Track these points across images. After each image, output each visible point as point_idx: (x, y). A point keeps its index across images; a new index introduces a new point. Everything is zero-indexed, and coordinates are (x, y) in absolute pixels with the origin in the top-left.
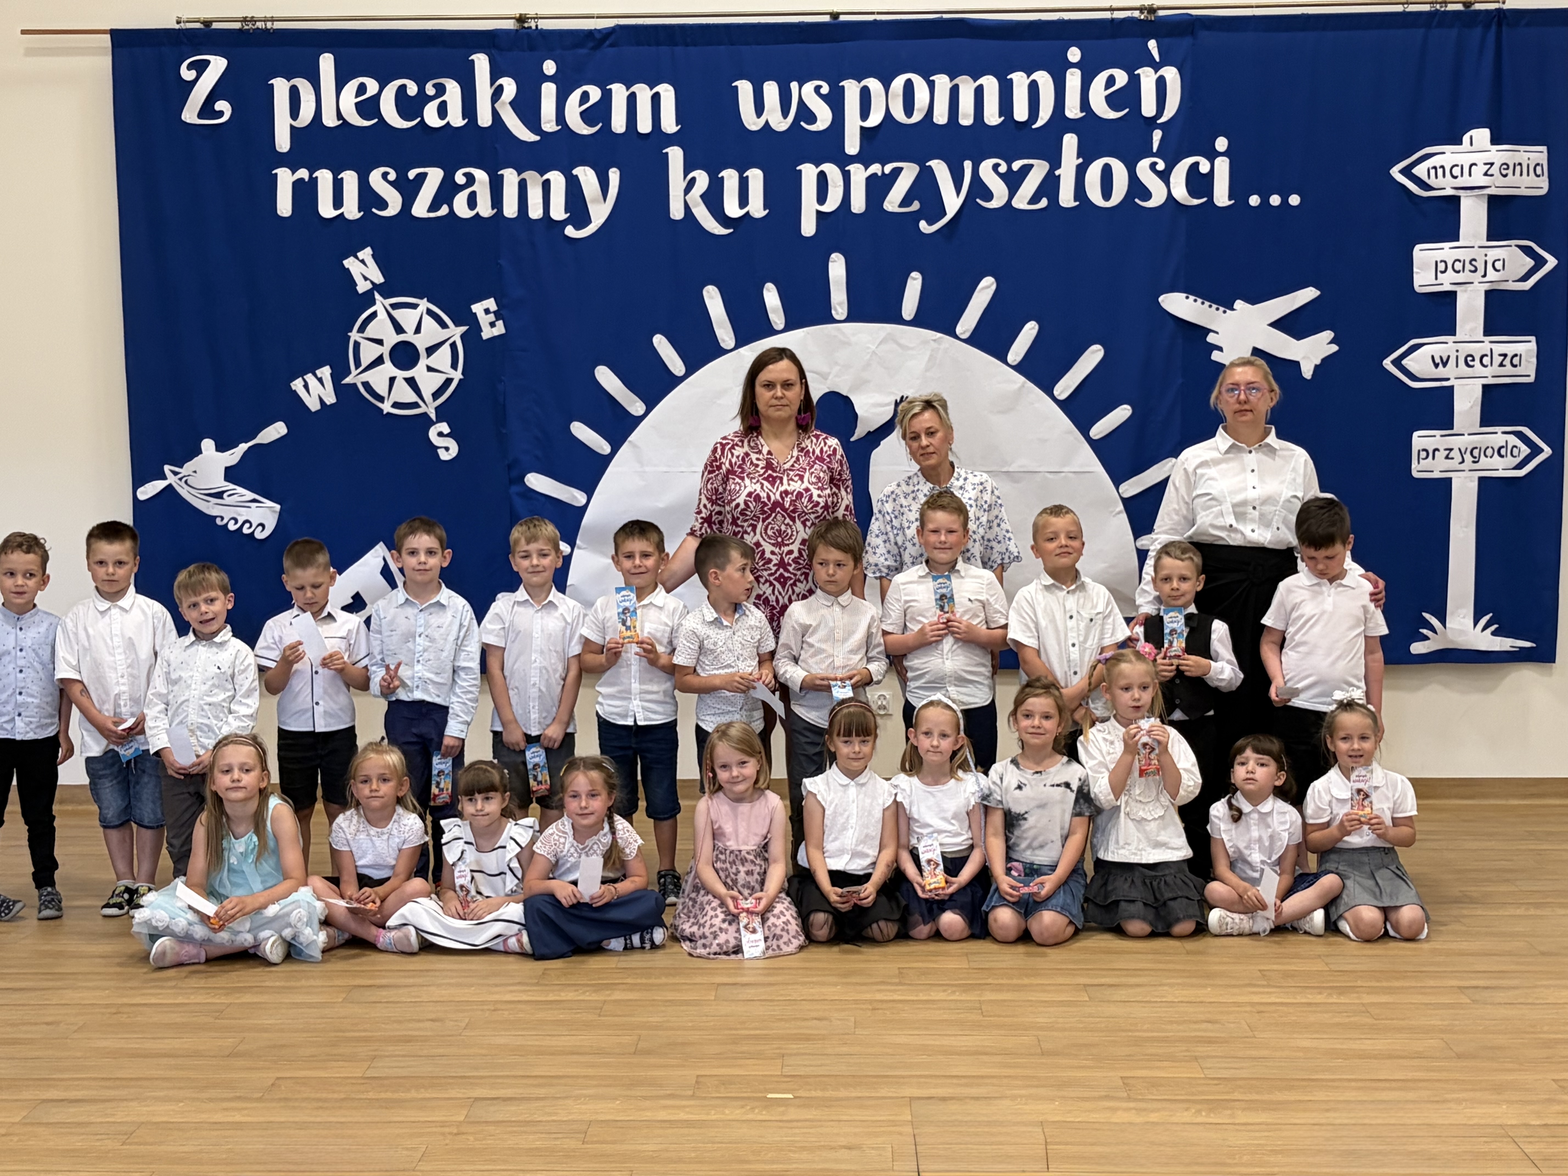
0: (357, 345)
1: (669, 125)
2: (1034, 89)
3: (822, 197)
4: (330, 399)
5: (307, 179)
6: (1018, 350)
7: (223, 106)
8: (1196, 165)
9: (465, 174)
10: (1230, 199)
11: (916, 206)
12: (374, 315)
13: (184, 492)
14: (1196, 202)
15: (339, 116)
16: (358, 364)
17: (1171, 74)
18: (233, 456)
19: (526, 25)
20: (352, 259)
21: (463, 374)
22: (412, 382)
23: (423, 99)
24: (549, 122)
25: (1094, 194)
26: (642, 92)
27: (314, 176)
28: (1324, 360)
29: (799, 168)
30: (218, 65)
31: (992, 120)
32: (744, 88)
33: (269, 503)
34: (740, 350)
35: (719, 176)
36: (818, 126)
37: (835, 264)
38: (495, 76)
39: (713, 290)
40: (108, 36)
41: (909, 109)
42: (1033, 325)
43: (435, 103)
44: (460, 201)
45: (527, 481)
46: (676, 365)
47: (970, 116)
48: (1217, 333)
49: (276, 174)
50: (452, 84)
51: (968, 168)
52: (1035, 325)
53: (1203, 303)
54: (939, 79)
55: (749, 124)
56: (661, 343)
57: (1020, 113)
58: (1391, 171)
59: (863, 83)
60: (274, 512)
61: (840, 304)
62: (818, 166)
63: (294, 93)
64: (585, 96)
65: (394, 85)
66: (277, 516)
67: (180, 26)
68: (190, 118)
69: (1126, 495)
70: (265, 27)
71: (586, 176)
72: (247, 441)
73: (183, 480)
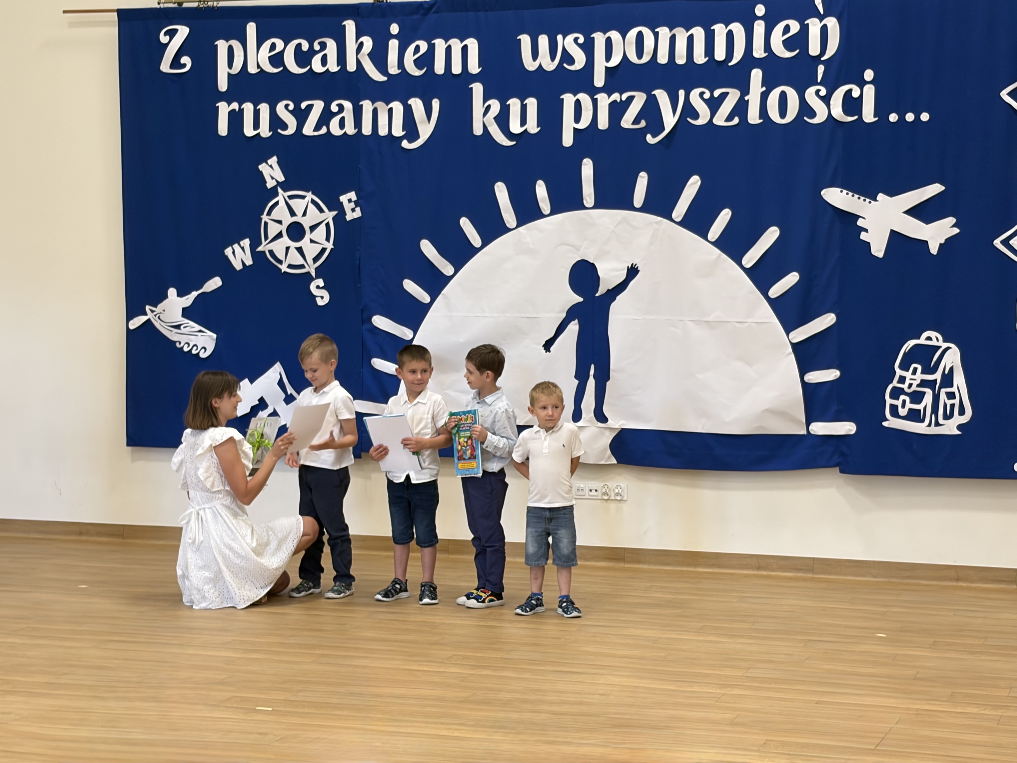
0: (266, 224)
1: (474, 68)
2: (730, 36)
3: (577, 119)
4: (249, 262)
5: (237, 110)
6: (716, 231)
7: (186, 60)
8: (850, 91)
9: (338, 105)
10: (875, 117)
11: (643, 124)
12: (277, 203)
13: (157, 324)
14: (850, 119)
15: (258, 66)
16: (266, 237)
17: (832, 23)
18: (188, 300)
20: (264, 164)
21: (333, 245)
22: (300, 250)
23: (312, 52)
24: (394, 67)
25: (774, 115)
26: (456, 45)
27: (242, 107)
28: (947, 240)
29: (561, 97)
30: (183, 32)
31: (699, 59)
32: (525, 40)
33: (209, 333)
34: (520, 229)
35: (508, 103)
36: (576, 67)
37: (586, 166)
38: (359, 35)
39: (502, 185)
40: (115, 14)
41: (640, 52)
42: (727, 212)
43: (319, 56)
44: (334, 123)
45: (374, 321)
46: (475, 239)
47: (683, 57)
48: (864, 218)
49: (218, 107)
50: (331, 42)
51: (681, 95)
52: (729, 212)
53: (853, 196)
54: (663, 31)
55: (528, 66)
56: (465, 224)
57: (720, 54)
58: (1001, 94)
59: (608, 34)
60: (213, 339)
61: (589, 196)
62: (575, 95)
63: (231, 50)
64: (417, 49)
65: (294, 44)
66: (214, 343)
67: (160, 6)
68: (165, 69)
69: (794, 341)
70: (213, 5)
71: (416, 105)
72: (197, 290)
73: (157, 316)
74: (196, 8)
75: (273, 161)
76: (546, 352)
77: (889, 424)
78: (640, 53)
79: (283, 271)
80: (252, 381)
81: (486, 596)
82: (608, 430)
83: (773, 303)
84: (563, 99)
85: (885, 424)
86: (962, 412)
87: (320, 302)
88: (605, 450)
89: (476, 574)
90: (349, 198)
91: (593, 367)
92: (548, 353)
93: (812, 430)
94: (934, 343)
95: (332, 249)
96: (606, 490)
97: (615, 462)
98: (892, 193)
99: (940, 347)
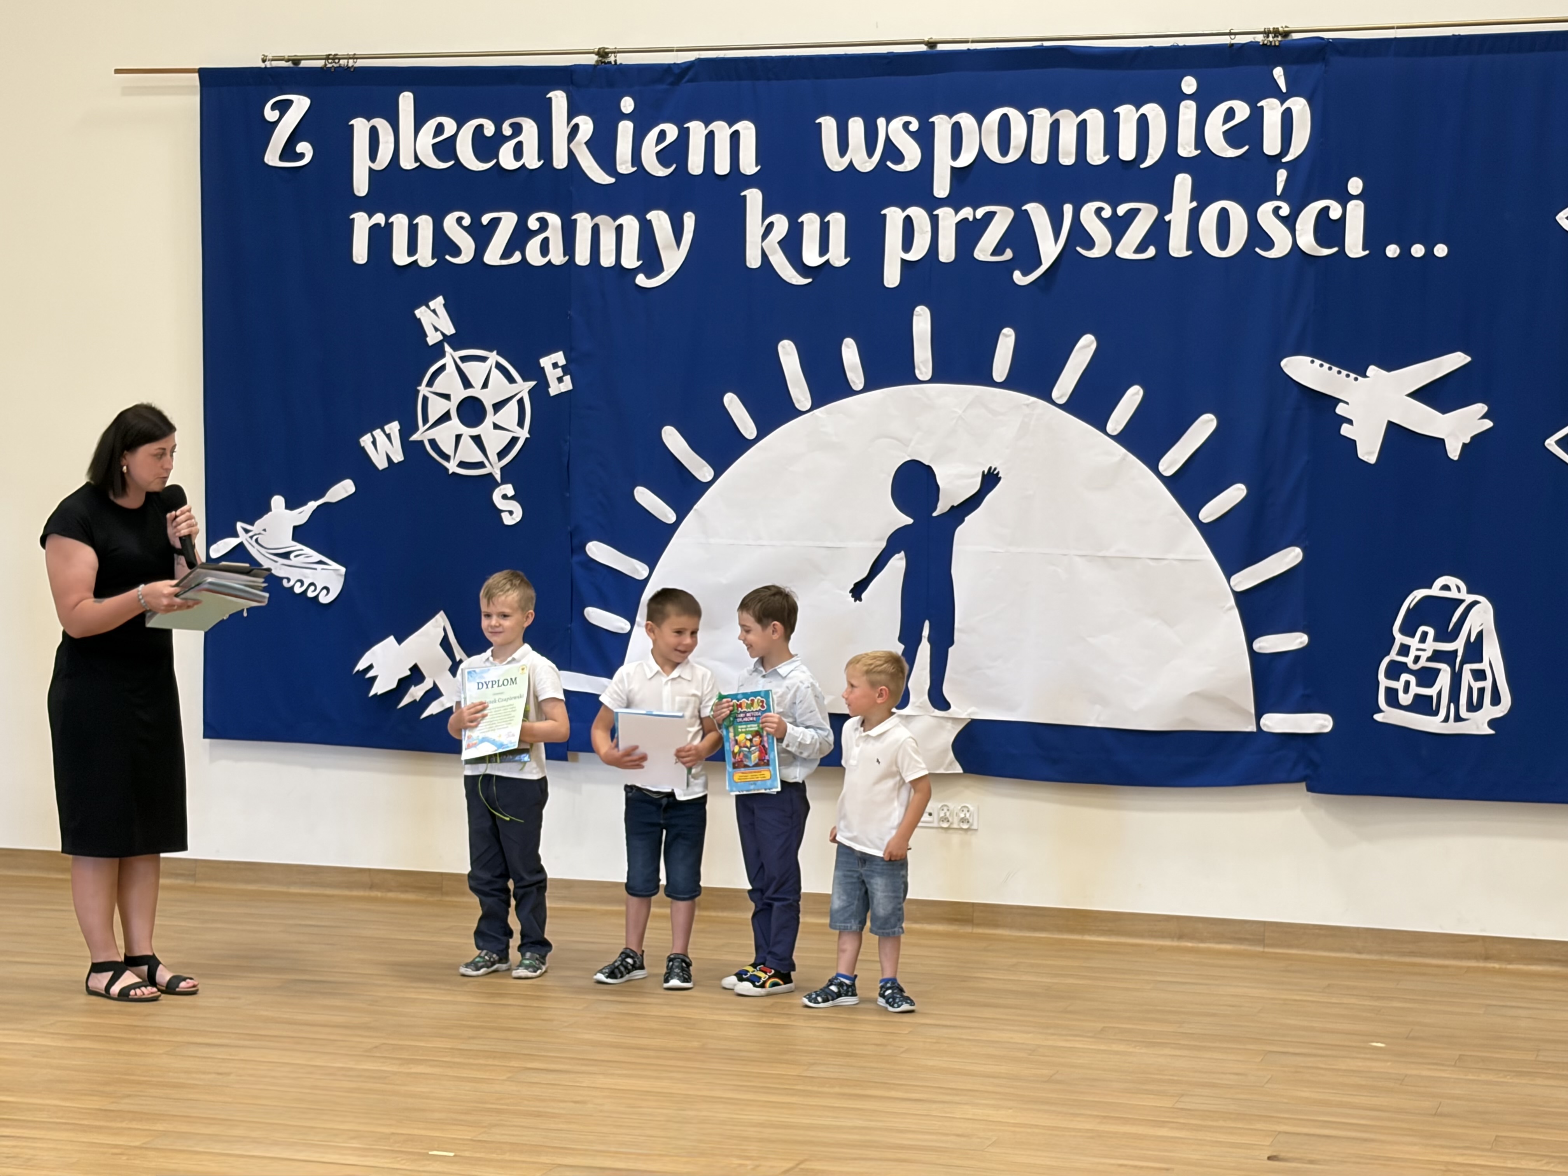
0: (425, 399)
1: (749, 165)
2: (1143, 124)
3: (907, 243)
4: (398, 457)
5: (383, 225)
6: (1119, 419)
7: (304, 148)
8: (1326, 209)
9: (538, 219)
10: (1364, 249)
11: (1008, 254)
12: (443, 368)
14: (1326, 252)
15: (417, 159)
16: (425, 420)
17: (1299, 106)
18: (303, 514)
19: (607, 60)
20: (424, 308)
21: (529, 432)
22: (477, 440)
23: (499, 139)
24: (626, 162)
25: (1210, 244)
26: (722, 130)
27: (390, 221)
28: (1473, 438)
29: (883, 212)
30: (301, 104)
31: (1096, 158)
32: (828, 125)
33: (335, 565)
34: (817, 412)
35: (800, 220)
36: (906, 167)
37: (920, 318)
38: (572, 114)
39: (789, 345)
40: (196, 75)
41: (1004, 146)
42: (1136, 391)
43: (512, 144)
44: (533, 247)
45: (589, 550)
46: (747, 427)
47: (1071, 154)
48: (1347, 403)
49: (353, 219)
50: (529, 123)
51: (1068, 212)
52: (1139, 391)
53: (1330, 369)
54: (1039, 114)
55: (832, 164)
56: (732, 402)
57: (1127, 151)
58: (1557, 218)
59: (955, 118)
60: (341, 575)
61: (924, 363)
62: (904, 210)
63: (374, 134)
64: (662, 135)
65: (473, 125)
66: (342, 580)
67: (266, 65)
68: (272, 160)
69: (1239, 589)
70: (347, 65)
71: (659, 220)
72: (316, 499)
73: (255, 538)
74: (321, 68)
75: (438, 303)
76: (855, 601)
77: (1384, 717)
78: (1004, 148)
79: (450, 472)
80: (400, 641)
81: (767, 977)
82: (951, 721)
83: (1207, 530)
84: (885, 215)
85: (1378, 717)
86: (1496, 700)
87: (508, 520)
88: (945, 751)
89: (753, 942)
90: (554, 361)
91: (927, 624)
92: (858, 602)
93: (1265, 725)
94: (1453, 594)
95: (527, 439)
96: (945, 813)
97: (959, 769)
98: (1389, 366)
99: (1462, 601)
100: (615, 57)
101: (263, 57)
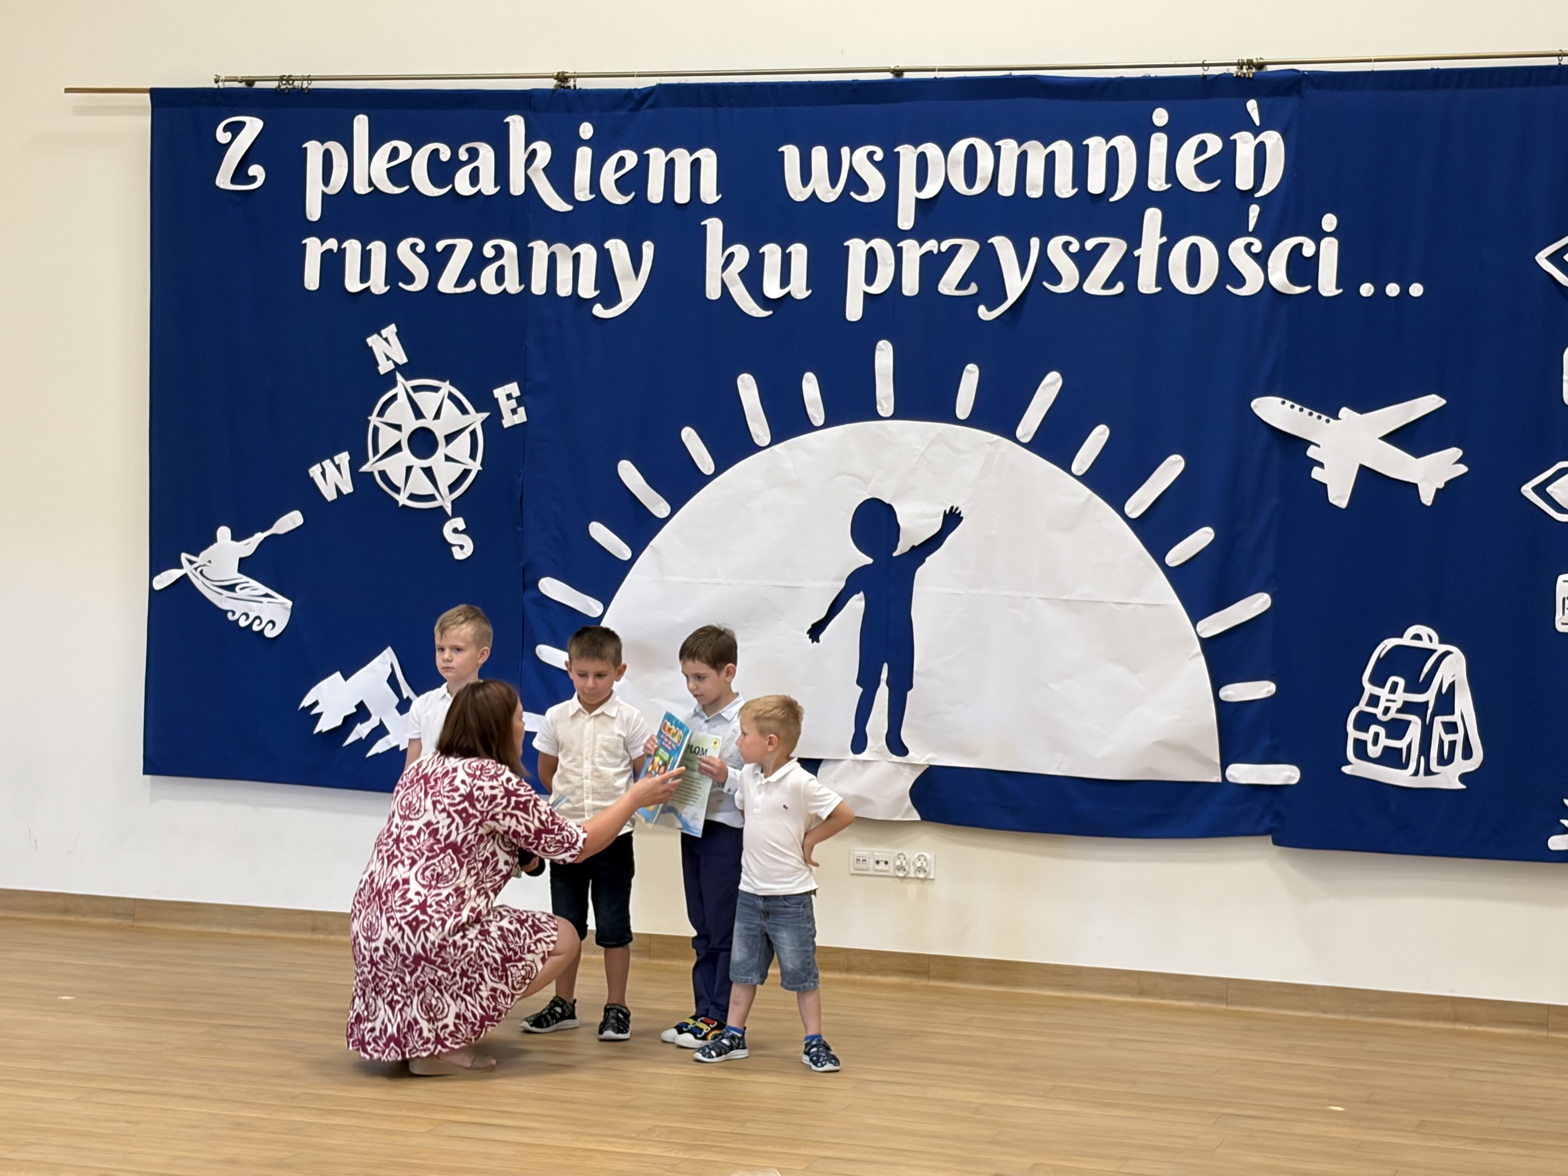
0: (376, 429)
1: (710, 194)
2: (1113, 156)
3: (870, 277)
4: (347, 488)
5: (335, 250)
6: (1084, 458)
7: (256, 170)
8: (1299, 246)
9: (494, 247)
10: (1338, 287)
11: (973, 289)
12: (394, 398)
13: (198, 583)
14: (1299, 290)
15: (371, 183)
16: (376, 451)
17: (1273, 140)
18: (250, 546)
19: (566, 85)
20: (375, 336)
21: (482, 465)
22: (428, 472)
23: (455, 164)
24: (583, 190)
25: (1179, 280)
26: (682, 158)
27: (343, 246)
28: (1448, 483)
29: (846, 244)
30: (253, 126)
31: (1064, 191)
32: (791, 153)
33: (281, 599)
34: (776, 447)
35: (761, 251)
36: (869, 197)
37: (882, 352)
38: (529, 139)
39: (748, 379)
40: (148, 95)
41: (970, 178)
42: (1102, 430)
43: (468, 169)
44: (488, 275)
45: (542, 586)
46: (705, 462)
47: (1038, 186)
48: (1318, 446)
49: (305, 244)
50: (487, 148)
51: (1035, 246)
52: (1105, 430)
53: (1301, 410)
54: (1007, 145)
55: (795, 194)
56: (690, 437)
57: (1096, 184)
58: (1537, 258)
59: (921, 148)
60: (286, 608)
61: (886, 398)
62: (867, 242)
63: (327, 157)
64: (621, 162)
65: (428, 149)
66: (288, 614)
67: (219, 86)
68: (223, 183)
69: (1205, 635)
70: (302, 87)
71: (617, 248)
72: (263, 531)
73: (199, 569)
74: (275, 90)
75: (390, 331)
76: (813, 642)
77: (1352, 770)
78: (970, 180)
79: (400, 504)
80: (346, 677)
81: (710, 1029)
82: (908, 767)
83: (1175, 575)
84: (848, 247)
85: (1346, 769)
86: (1468, 753)
87: (459, 555)
88: (902, 798)
90: (508, 392)
91: (885, 667)
92: (815, 643)
93: (1231, 776)
94: (1425, 644)
95: (479, 471)
96: (902, 862)
97: (917, 817)
98: (1362, 407)
99: (1434, 651)
100: (575, 81)
101: (216, 77)
